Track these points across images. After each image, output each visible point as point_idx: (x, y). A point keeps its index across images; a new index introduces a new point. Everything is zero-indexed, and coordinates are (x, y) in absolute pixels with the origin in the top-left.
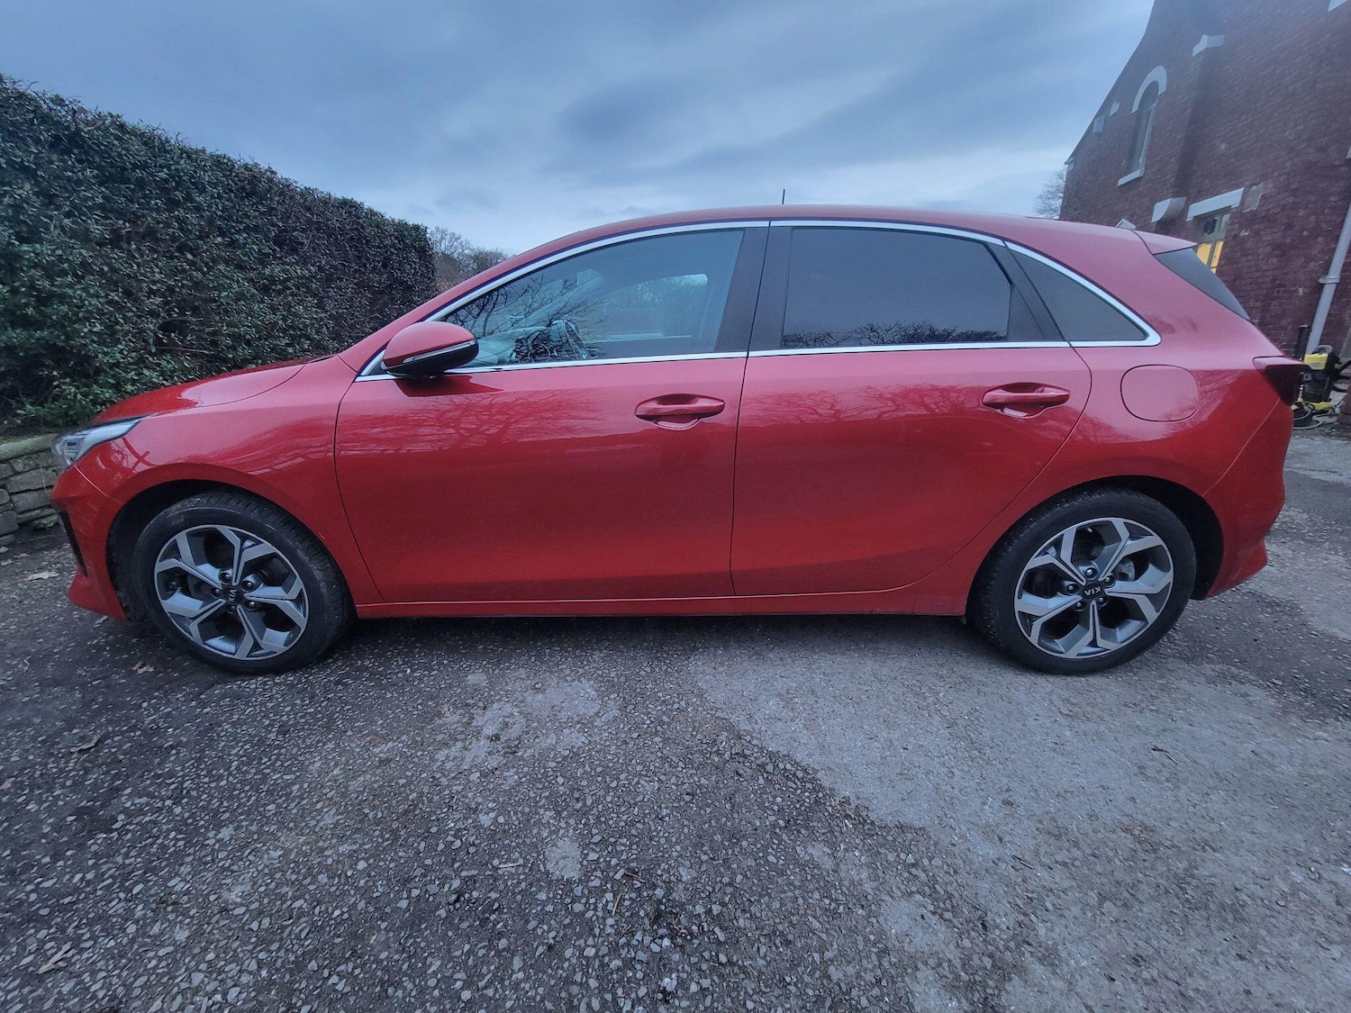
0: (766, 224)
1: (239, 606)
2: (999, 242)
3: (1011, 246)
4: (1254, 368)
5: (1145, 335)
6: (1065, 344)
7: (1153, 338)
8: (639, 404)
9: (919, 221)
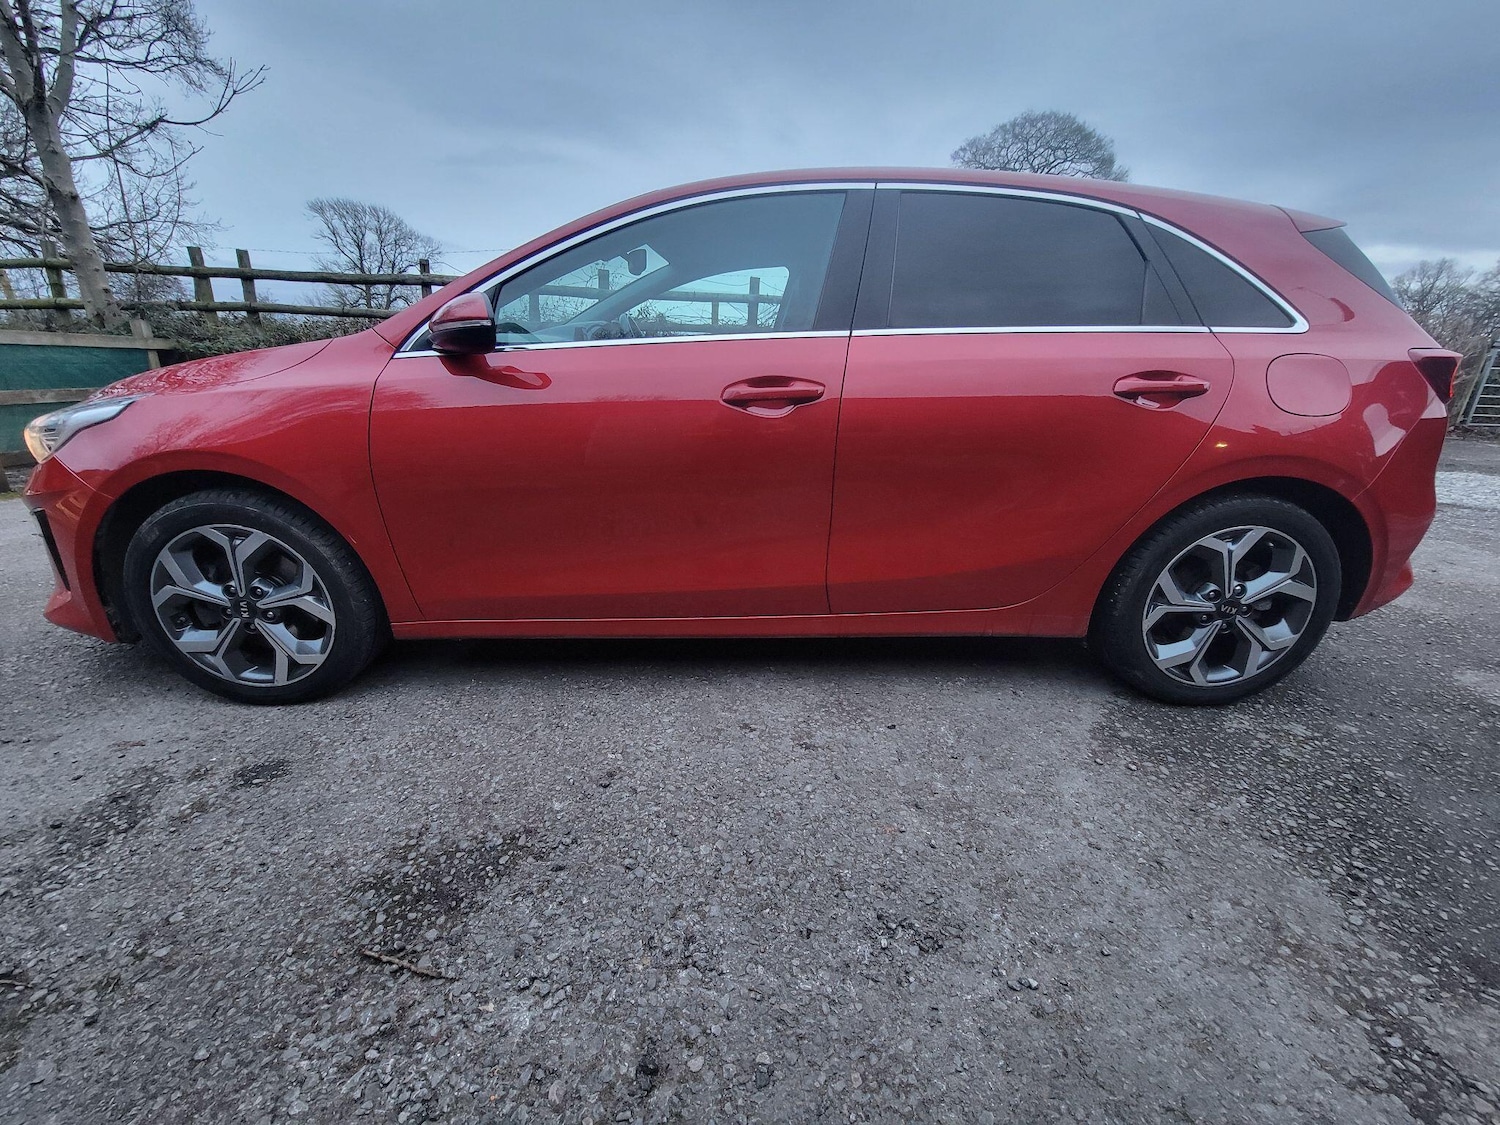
0: (871, 186)
1: (257, 621)
2: (1133, 213)
3: (1147, 218)
4: (1409, 359)
5: (1292, 321)
6: (1205, 329)
7: (1301, 325)
8: (725, 389)
9: (1040, 187)
